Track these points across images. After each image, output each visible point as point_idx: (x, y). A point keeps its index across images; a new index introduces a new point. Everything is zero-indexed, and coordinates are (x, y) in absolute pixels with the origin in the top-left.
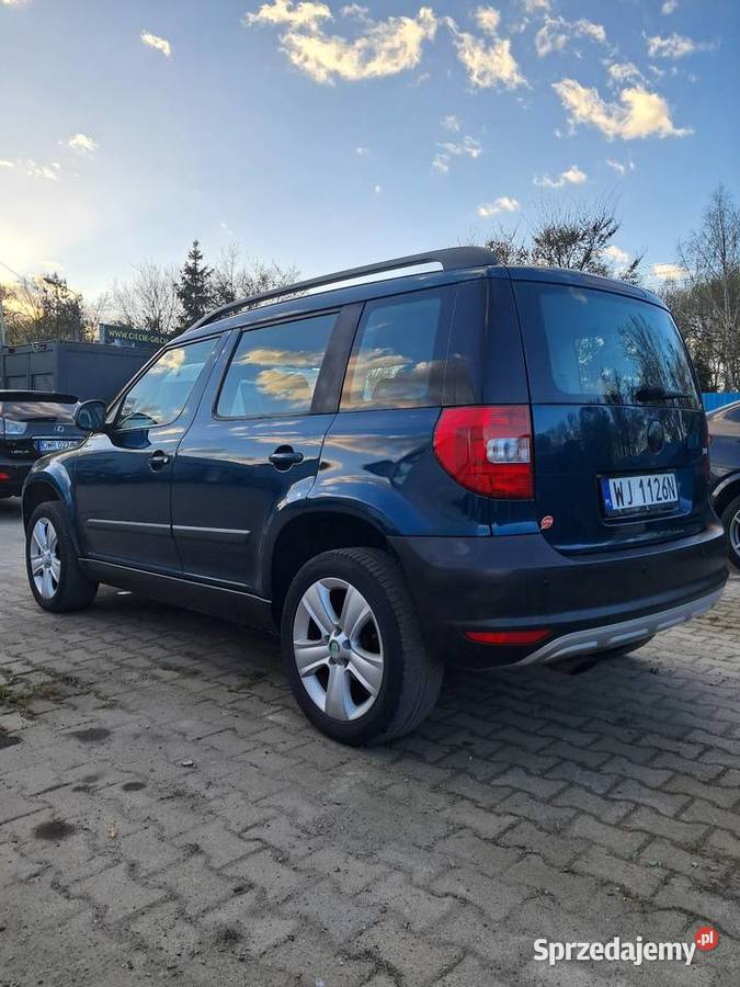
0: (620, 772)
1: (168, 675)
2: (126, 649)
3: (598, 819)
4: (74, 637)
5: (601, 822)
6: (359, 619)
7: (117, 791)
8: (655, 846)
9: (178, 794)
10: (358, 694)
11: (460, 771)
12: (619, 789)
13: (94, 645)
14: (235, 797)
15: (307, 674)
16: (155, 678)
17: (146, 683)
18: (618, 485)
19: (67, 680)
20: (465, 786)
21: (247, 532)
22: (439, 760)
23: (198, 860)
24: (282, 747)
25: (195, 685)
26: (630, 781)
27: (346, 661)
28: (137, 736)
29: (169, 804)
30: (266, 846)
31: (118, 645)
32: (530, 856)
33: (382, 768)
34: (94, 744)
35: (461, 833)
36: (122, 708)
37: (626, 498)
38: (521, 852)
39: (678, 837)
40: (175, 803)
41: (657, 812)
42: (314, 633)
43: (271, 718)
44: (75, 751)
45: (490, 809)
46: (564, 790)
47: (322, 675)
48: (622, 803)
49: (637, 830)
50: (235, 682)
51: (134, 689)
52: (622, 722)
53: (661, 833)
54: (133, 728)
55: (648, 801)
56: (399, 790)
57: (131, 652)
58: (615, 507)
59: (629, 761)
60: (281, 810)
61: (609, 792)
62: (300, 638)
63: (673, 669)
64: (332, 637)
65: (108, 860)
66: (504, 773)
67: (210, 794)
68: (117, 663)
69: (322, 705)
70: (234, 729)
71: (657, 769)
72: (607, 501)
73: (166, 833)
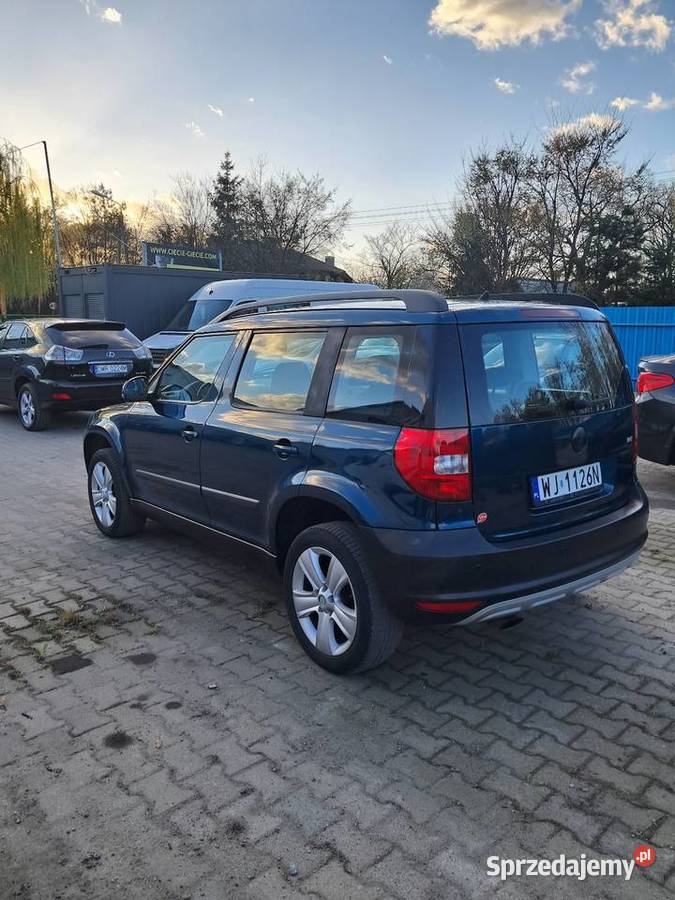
0: (537, 704)
1: (200, 602)
2: (168, 576)
3: (510, 744)
4: (129, 564)
5: (512, 747)
6: (339, 583)
7: (161, 709)
8: (547, 769)
9: (205, 713)
10: (340, 638)
11: (414, 699)
12: (532, 718)
13: (145, 573)
14: (245, 716)
15: (303, 616)
16: (190, 605)
17: (184, 610)
18: (546, 481)
19: (124, 607)
20: (417, 714)
21: (257, 501)
22: (400, 689)
23: (217, 768)
24: (282, 673)
25: (219, 612)
26: (542, 712)
27: (331, 611)
28: (176, 661)
29: (198, 721)
30: (265, 759)
31: (163, 572)
32: (453, 774)
33: (356, 695)
34: (144, 666)
35: (406, 753)
36: (165, 634)
37: (553, 489)
38: (447, 769)
39: (566, 763)
40: (203, 721)
41: (556, 740)
42: (307, 586)
43: (277, 645)
44: (131, 672)
45: (431, 734)
46: (490, 718)
47: (314, 617)
48: (531, 732)
49: (537, 755)
50: (252, 610)
51: (174, 616)
52: (549, 657)
53: (554, 758)
54: (171, 653)
55: (550, 730)
56: (365, 715)
57: (173, 579)
58: (542, 498)
59: (547, 694)
60: (278, 729)
61: (524, 721)
62: (298, 590)
63: (605, 605)
64: (321, 592)
65: (155, 766)
66: (446, 702)
67: (228, 713)
68: (162, 590)
69: (314, 641)
70: (248, 656)
71: (566, 701)
72: (535, 495)
73: (195, 746)
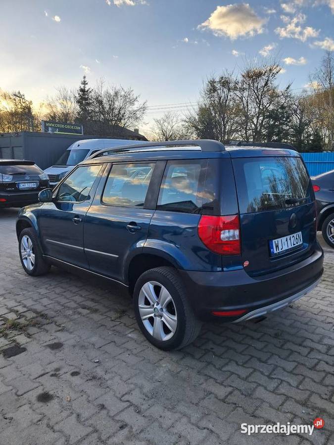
0: (276, 364)
1: (85, 312)
2: (65, 297)
3: (266, 388)
4: (43, 291)
5: (267, 390)
6: (166, 301)
7: (68, 376)
8: (288, 403)
9: (94, 378)
10: (167, 331)
11: (209, 363)
12: (275, 372)
13: (53, 296)
14: (117, 379)
15: (145, 319)
16: (80, 313)
17: (76, 316)
18: (277, 242)
19: (43, 316)
20: (211, 371)
21: (117, 256)
22: (201, 357)
23: (104, 412)
24: (135, 351)
25: (96, 317)
26: (279, 368)
27: (161, 316)
28: (74, 346)
29: (90, 383)
30: (132, 405)
31: (62, 295)
32: (238, 408)
33: (177, 362)
34: (57, 351)
35: (210, 396)
36: (67, 331)
37: (280, 247)
38: (234, 406)
39: (298, 398)
40: (94, 382)
41: (290, 385)
42: (147, 303)
43: (130, 335)
44: (48, 354)
45: (221, 384)
46: (252, 373)
47: (151, 320)
48: (276, 380)
49: (281, 394)
50: (113, 315)
51: (71, 320)
52: (276, 336)
53: (291, 396)
54: (72, 342)
55: (286, 379)
56: (184, 374)
57: (68, 299)
58: (275, 252)
59: (280, 357)
60: (136, 385)
61: (270, 374)
62: (141, 305)
63: (299, 305)
64: (155, 306)
65: (68, 412)
66: (227, 364)
67: (107, 377)
68: (63, 306)
69: (151, 332)
70: (115, 342)
71: (290, 361)
72: (272, 250)
73: (90, 399)
